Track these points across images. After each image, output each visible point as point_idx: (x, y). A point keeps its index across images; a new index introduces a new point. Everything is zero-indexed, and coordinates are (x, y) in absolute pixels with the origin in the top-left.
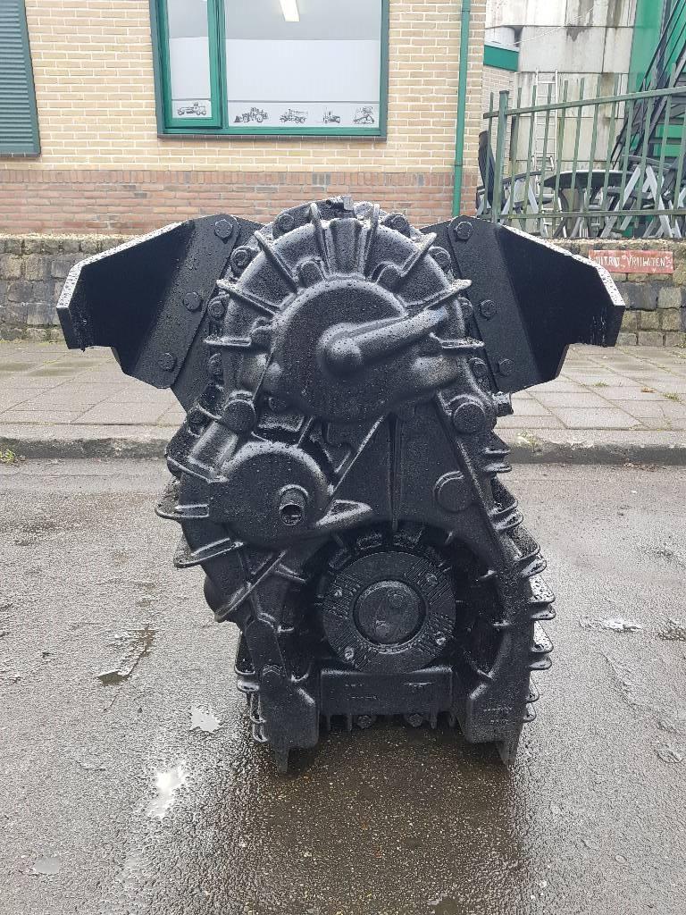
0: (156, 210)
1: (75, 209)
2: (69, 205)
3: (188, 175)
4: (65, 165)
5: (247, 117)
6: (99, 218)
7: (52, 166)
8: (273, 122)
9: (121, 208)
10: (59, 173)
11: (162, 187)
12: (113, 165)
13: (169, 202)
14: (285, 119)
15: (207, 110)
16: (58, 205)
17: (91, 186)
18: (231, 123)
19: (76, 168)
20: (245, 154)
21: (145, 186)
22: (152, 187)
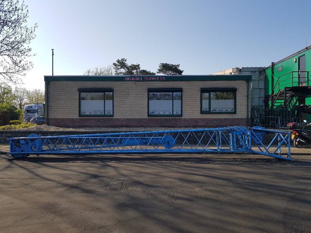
0: (199, 124)
3: (205, 119)
7: (184, 118)
8: (218, 111)
12: (193, 118)
15: (208, 109)
17: (190, 121)
18: (211, 111)
19: (187, 118)
20: (214, 116)
22: (199, 121)
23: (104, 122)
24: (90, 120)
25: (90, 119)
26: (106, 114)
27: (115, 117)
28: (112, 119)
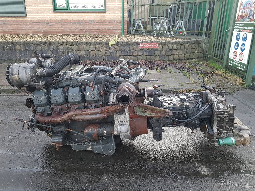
3: (61, 21)
4: (32, 18)
5: (74, 7)
7: (30, 19)
8: (80, 8)
9: (46, 28)
11: (55, 23)
12: (43, 19)
14: (83, 7)
15: (65, 6)
16: (31, 28)
17: (39, 23)
18: (70, 8)
19: (35, 19)
20: (73, 16)
21: (51, 23)
22: (53, 23)
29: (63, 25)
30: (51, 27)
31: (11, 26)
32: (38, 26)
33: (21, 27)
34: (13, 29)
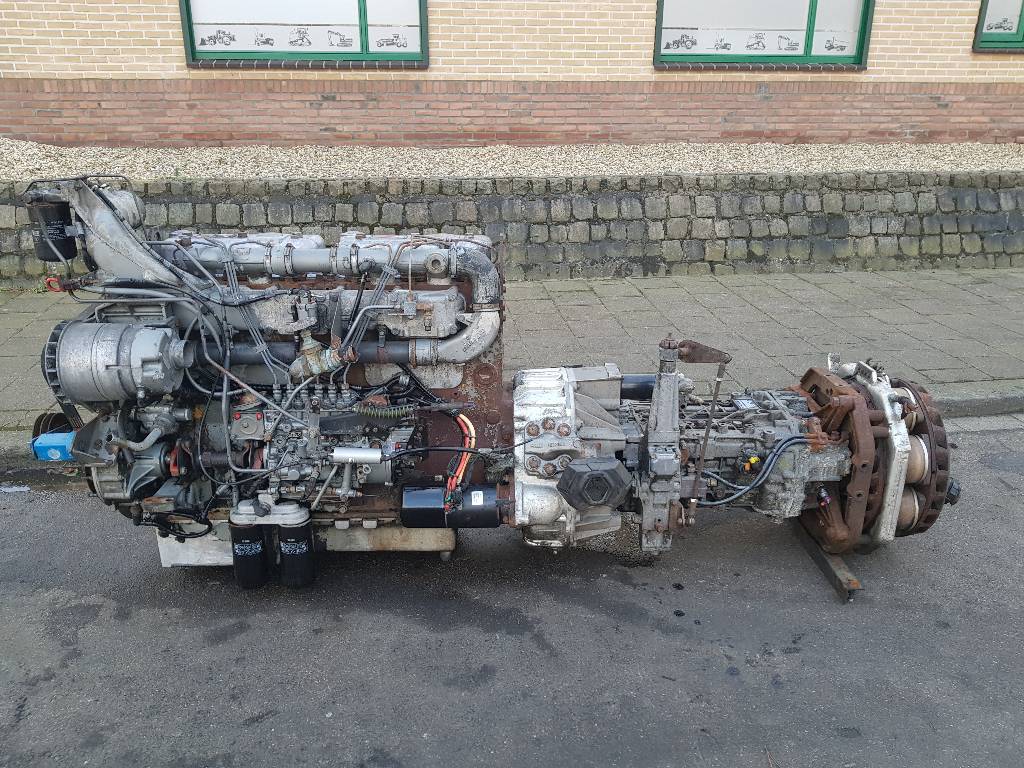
0: (953, 120)
1: (882, 119)
2: (878, 115)
3: (988, 87)
4: (884, 77)
6: (901, 127)
7: (873, 78)
9: (922, 119)
10: (876, 85)
11: (963, 98)
12: (924, 78)
13: (966, 112)
15: (1013, 25)
16: (867, 115)
17: (902, 98)
19: (892, 80)
21: (948, 98)
22: (955, 99)
23: (362, 103)
24: (270, 91)
25: (271, 88)
26: (373, 48)
27: (439, 71)
28: (417, 85)
29: (990, 105)
30: (945, 112)
31: (789, 107)
32: (897, 109)
33: (830, 111)
34: (794, 119)
